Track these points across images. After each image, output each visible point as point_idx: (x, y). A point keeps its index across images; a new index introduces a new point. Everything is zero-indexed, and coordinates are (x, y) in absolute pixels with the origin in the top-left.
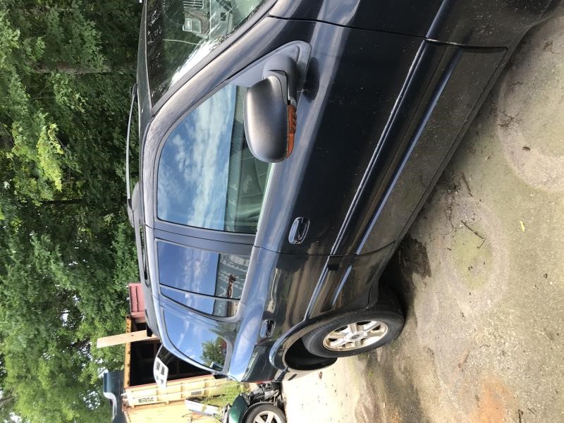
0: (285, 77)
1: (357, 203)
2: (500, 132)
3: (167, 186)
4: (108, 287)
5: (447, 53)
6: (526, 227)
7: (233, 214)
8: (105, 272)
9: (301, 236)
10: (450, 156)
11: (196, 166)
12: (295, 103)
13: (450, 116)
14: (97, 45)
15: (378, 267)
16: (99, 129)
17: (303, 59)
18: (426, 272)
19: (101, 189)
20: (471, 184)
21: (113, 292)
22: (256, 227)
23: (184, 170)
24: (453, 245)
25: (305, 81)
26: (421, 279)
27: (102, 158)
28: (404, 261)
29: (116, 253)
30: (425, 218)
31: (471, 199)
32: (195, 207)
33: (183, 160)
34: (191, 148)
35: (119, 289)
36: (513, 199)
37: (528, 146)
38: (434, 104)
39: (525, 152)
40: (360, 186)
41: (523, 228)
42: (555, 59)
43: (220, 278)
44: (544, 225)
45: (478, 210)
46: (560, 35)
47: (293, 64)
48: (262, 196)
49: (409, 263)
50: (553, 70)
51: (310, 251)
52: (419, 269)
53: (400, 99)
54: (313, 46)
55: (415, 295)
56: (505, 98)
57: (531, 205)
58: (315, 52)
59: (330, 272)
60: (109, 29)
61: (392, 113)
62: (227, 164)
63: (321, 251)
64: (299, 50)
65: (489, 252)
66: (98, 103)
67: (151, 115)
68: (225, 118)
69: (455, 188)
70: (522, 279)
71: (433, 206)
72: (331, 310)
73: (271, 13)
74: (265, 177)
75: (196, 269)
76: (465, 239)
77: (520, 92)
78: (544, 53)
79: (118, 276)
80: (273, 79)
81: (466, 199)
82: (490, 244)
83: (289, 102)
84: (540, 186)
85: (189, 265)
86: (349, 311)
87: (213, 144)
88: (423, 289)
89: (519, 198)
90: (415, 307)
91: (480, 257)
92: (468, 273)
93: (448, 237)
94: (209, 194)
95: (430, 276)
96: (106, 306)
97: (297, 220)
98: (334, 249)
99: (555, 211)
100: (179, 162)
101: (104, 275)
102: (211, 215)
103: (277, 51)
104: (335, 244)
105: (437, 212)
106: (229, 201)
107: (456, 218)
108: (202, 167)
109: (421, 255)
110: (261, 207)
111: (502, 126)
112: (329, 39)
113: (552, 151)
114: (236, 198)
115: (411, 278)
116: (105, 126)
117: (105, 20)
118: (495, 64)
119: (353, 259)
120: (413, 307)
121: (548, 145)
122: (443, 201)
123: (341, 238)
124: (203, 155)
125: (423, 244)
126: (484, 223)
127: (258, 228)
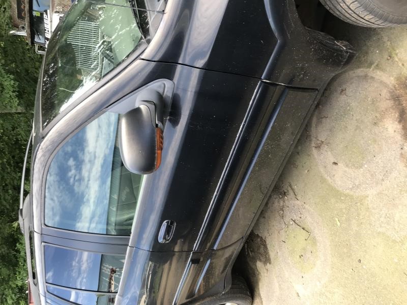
0: (153, 106)
1: (213, 207)
2: (314, 152)
3: (61, 197)
4: (10, 283)
5: (278, 91)
6: (341, 223)
7: (113, 219)
8: (9, 269)
9: (169, 236)
10: (282, 169)
11: (84, 180)
12: (162, 127)
13: (280, 139)
14: (14, 92)
15: (231, 258)
16: (12, 154)
17: (168, 93)
18: (267, 260)
19: (11, 201)
20: (296, 191)
21: (15, 286)
22: (131, 229)
23: (74, 183)
24: (286, 238)
25: (170, 110)
26: (263, 266)
27: (13, 177)
28: (250, 252)
29: (20, 254)
30: (264, 217)
31: (297, 202)
32: (83, 213)
33: (73, 176)
34: (80, 166)
35: (20, 283)
36: (329, 201)
37: (336, 162)
38: (269, 129)
39: (334, 166)
40: (215, 193)
41: (339, 224)
42: (349, 100)
43: (103, 271)
44: (354, 221)
45: (303, 210)
46: (351, 84)
47: (160, 97)
48: (136, 203)
49: (253, 253)
50: (348, 108)
51: (177, 249)
52: (261, 258)
53: (244, 125)
54: (176, 83)
55: (260, 279)
56: (316, 127)
57: (343, 206)
58: (178, 88)
59: (193, 265)
60: (25, 81)
61: (238, 135)
62: (109, 179)
63: (186, 248)
64: (165, 86)
65: (314, 243)
66: (13, 134)
67: (41, 137)
68: (108, 145)
69: (285, 194)
70: (341, 264)
71: (269, 208)
72: (194, 297)
73: (143, 57)
74: (138, 188)
75: (83, 264)
76: (295, 233)
77: (327, 123)
78: (341, 96)
79: (20, 272)
80: (143, 108)
81: (294, 202)
82: (315, 237)
83: (157, 125)
84: (348, 191)
85: (77, 260)
86: (209, 297)
87: (98, 163)
88: (266, 274)
89: (333, 200)
90: (260, 289)
91: (308, 247)
92: (300, 260)
93: (282, 232)
94: (94, 202)
95: (270, 263)
96: (8, 299)
97: (165, 223)
98: (196, 246)
99: (361, 210)
100: (71, 177)
101: (8, 272)
102: (96, 219)
103: (147, 86)
104: (196, 242)
105: (272, 212)
106: (111, 208)
107: (287, 217)
108: (89, 180)
109: (262, 246)
110: (135, 212)
111: (316, 147)
112: (188, 78)
113: (354, 165)
114: (116, 205)
115: (256, 266)
116: (18, 152)
117: (23, 75)
118: (311, 101)
119: (211, 254)
120: (259, 289)
121: (350, 161)
122: (277, 203)
123: (201, 237)
124: (90, 171)
125: (264, 238)
126: (309, 221)
127: (132, 231)
